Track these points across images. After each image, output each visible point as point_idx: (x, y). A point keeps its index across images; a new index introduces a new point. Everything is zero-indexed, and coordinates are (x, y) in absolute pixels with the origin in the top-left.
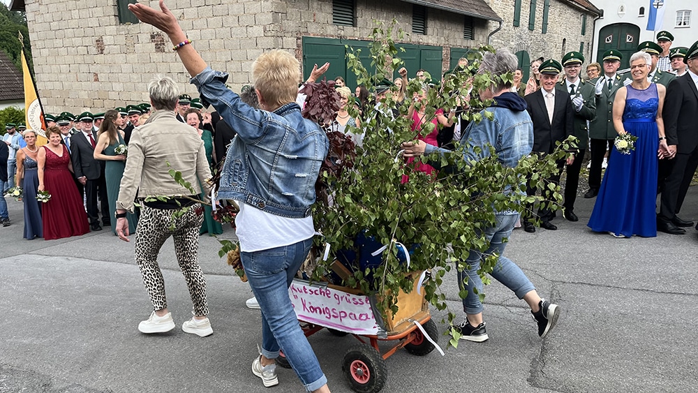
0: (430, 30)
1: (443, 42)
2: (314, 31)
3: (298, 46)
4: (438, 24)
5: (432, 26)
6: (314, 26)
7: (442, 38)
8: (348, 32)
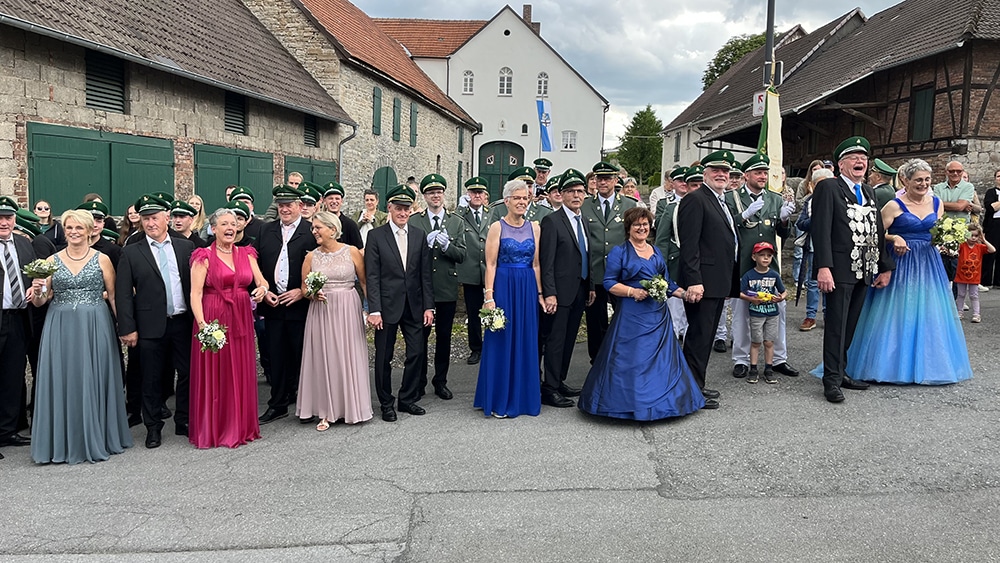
0: (252, 129)
1: (274, 148)
2: (50, 114)
3: (19, 136)
4: (265, 121)
5: (255, 124)
6: (51, 106)
7: (273, 142)
8: (114, 121)
